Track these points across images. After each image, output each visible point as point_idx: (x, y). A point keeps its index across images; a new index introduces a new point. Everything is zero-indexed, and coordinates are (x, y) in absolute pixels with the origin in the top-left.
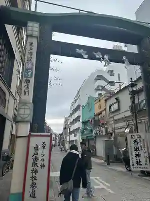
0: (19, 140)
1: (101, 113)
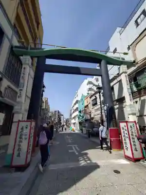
1: (88, 106)
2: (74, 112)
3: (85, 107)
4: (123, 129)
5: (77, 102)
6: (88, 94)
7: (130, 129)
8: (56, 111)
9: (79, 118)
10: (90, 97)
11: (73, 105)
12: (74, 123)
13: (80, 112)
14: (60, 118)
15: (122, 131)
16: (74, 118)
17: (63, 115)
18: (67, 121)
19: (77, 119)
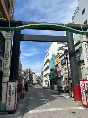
0: (4, 83)
1: (57, 65)
2: (45, 70)
3: (56, 66)
4: (82, 85)
5: (48, 61)
6: (58, 53)
7: (86, 85)
8: (27, 70)
9: (50, 76)
10: (60, 58)
11: (44, 63)
12: (46, 81)
13: (51, 70)
14: (32, 76)
15: (81, 87)
16: (46, 76)
17: (34, 73)
18: (39, 79)
19: (48, 77)
